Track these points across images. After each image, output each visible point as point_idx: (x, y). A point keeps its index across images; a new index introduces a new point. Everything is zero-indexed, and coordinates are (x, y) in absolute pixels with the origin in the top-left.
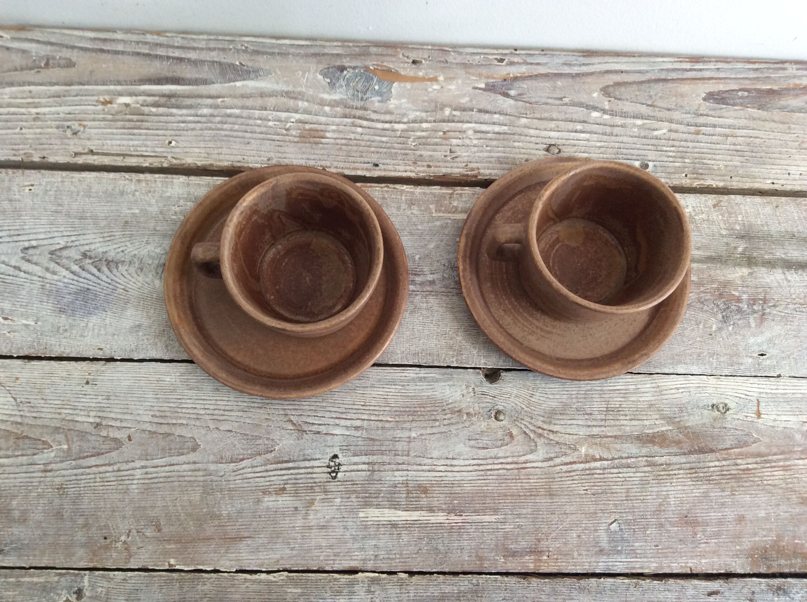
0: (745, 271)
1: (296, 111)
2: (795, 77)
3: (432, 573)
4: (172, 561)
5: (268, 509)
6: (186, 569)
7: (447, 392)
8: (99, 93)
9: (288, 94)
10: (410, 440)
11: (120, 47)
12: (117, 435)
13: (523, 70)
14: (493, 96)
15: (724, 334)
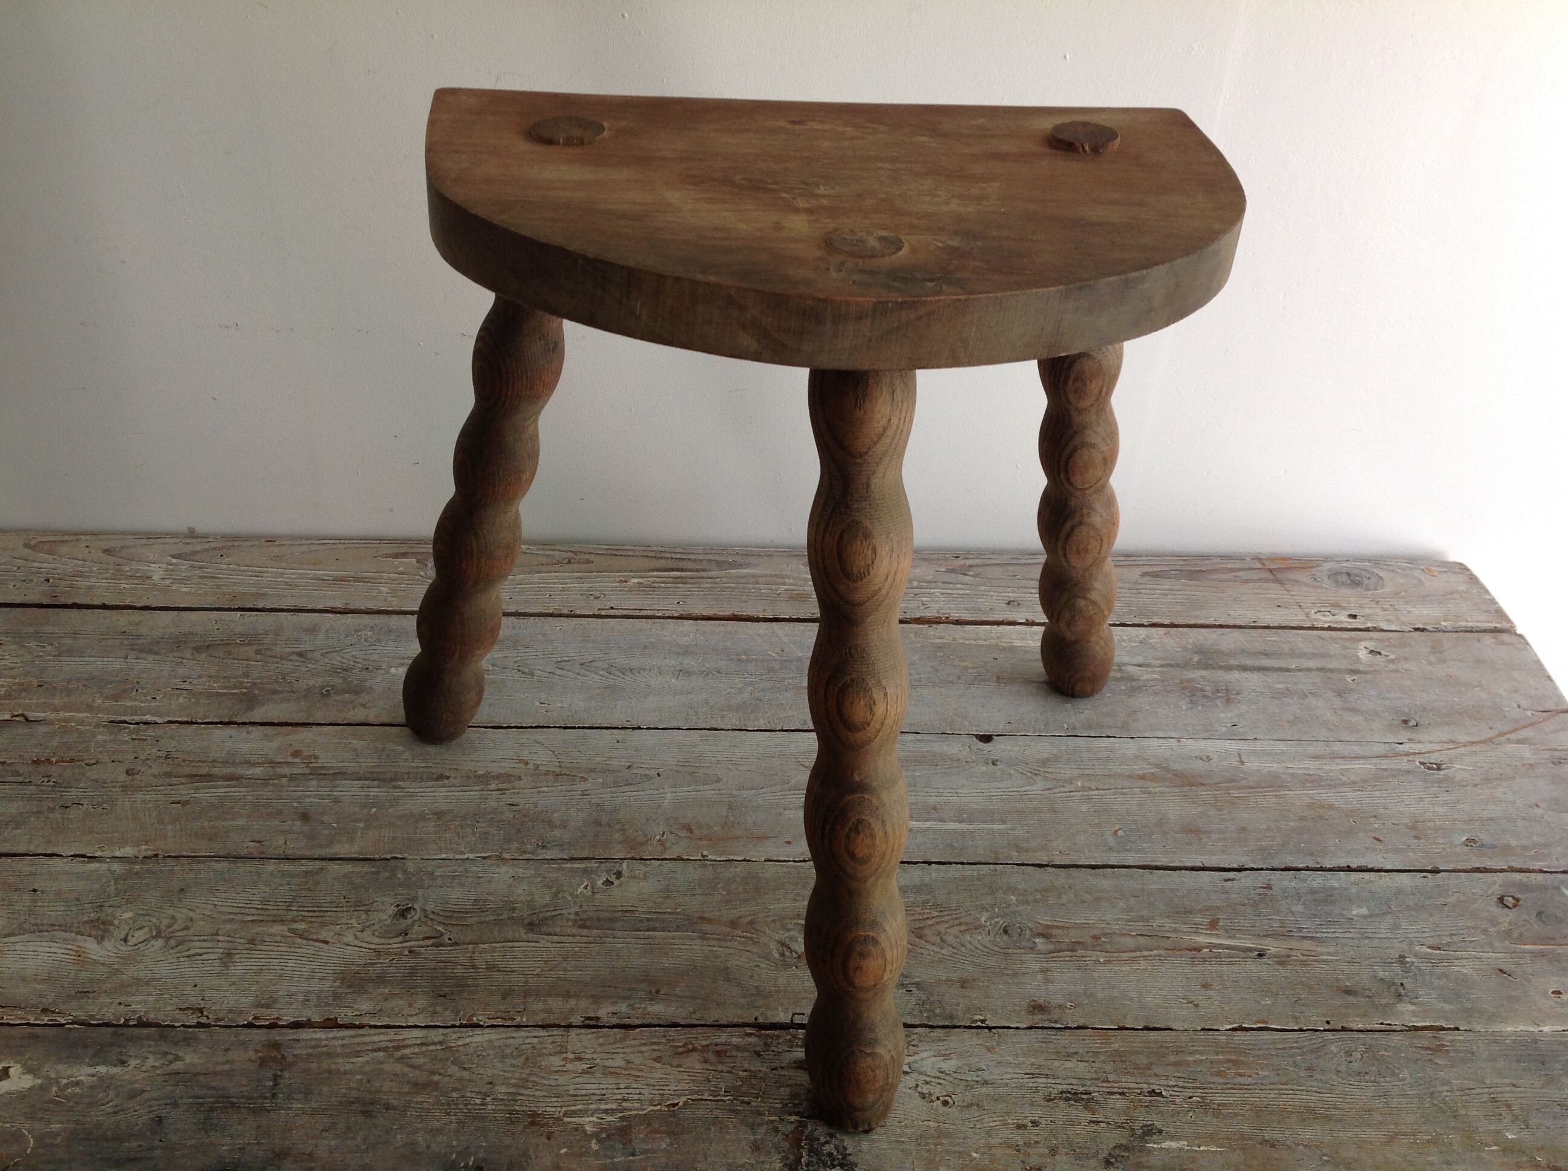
0: (1204, 673)
1: (784, 584)
2: (1220, 563)
3: (951, 863)
4: (705, 853)
5: (789, 818)
6: (718, 859)
7: (946, 748)
8: (615, 577)
9: (775, 576)
10: (915, 777)
11: (630, 553)
12: (647, 772)
13: (978, 561)
14: (953, 575)
15: (1195, 711)
